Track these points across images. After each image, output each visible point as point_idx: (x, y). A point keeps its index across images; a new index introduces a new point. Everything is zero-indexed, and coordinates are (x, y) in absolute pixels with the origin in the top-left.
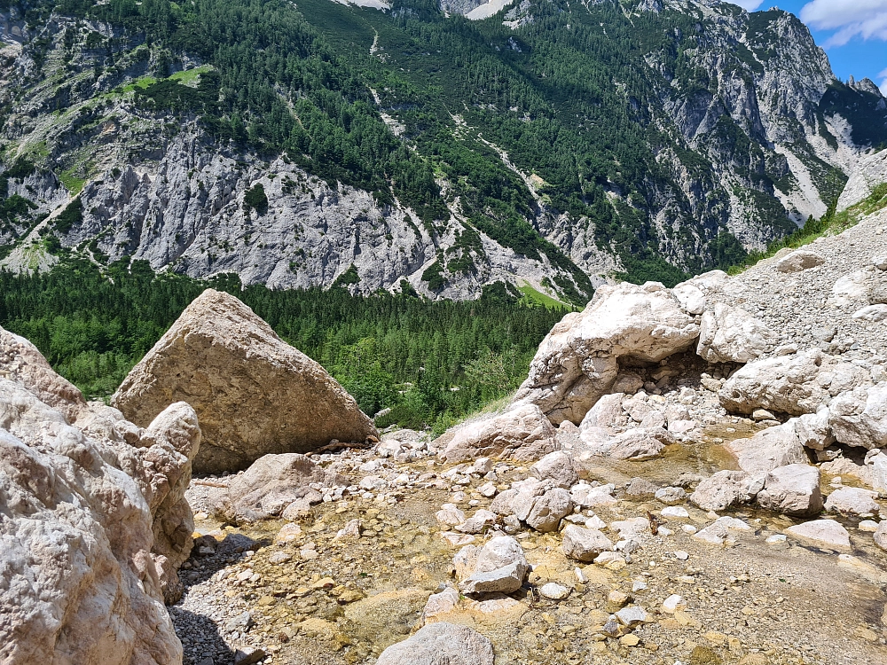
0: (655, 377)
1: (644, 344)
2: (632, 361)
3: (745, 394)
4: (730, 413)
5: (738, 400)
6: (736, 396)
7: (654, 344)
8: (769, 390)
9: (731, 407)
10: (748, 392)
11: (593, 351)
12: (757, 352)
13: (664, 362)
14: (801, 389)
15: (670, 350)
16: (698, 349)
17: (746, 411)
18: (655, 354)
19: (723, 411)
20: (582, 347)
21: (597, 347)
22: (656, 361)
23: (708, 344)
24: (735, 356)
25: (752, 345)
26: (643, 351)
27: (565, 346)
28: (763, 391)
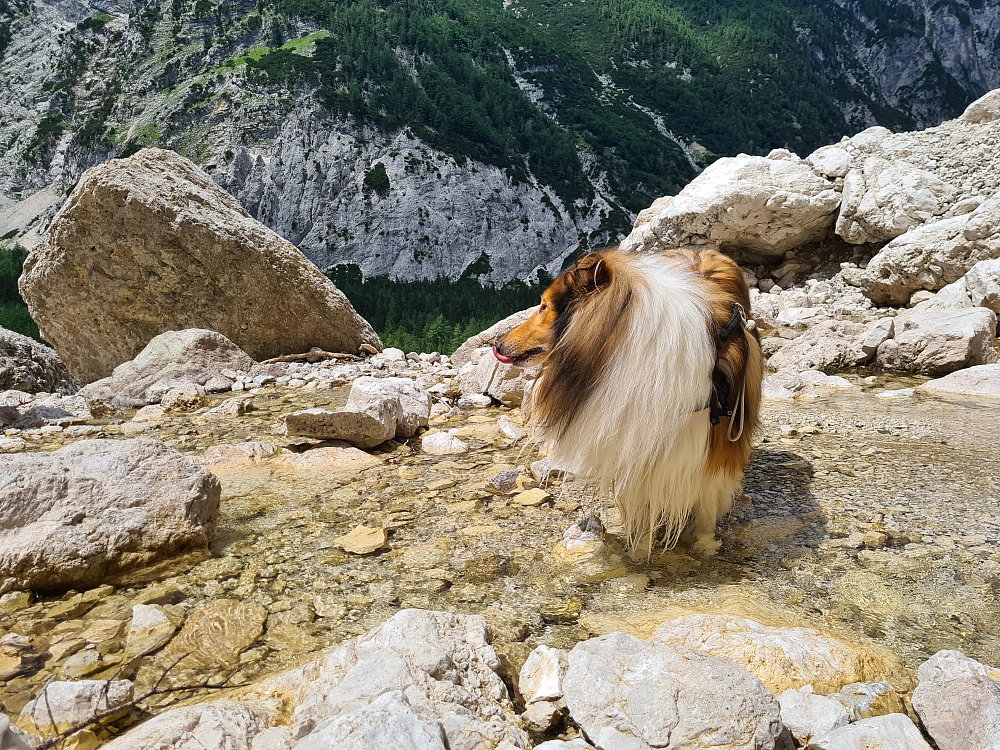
0: (776, 273)
1: (756, 221)
2: (744, 255)
3: (899, 269)
4: (877, 304)
5: (887, 281)
6: (886, 274)
7: (772, 221)
8: (937, 256)
9: (879, 295)
10: (903, 264)
11: (684, 236)
12: (923, 215)
13: (790, 254)
14: (984, 247)
15: (797, 231)
16: (838, 224)
17: (901, 298)
18: (774, 238)
19: (868, 302)
20: (669, 231)
21: (689, 228)
22: (778, 252)
23: (851, 215)
24: (889, 224)
25: (916, 204)
26: (757, 235)
27: (649, 234)
28: (925, 261)
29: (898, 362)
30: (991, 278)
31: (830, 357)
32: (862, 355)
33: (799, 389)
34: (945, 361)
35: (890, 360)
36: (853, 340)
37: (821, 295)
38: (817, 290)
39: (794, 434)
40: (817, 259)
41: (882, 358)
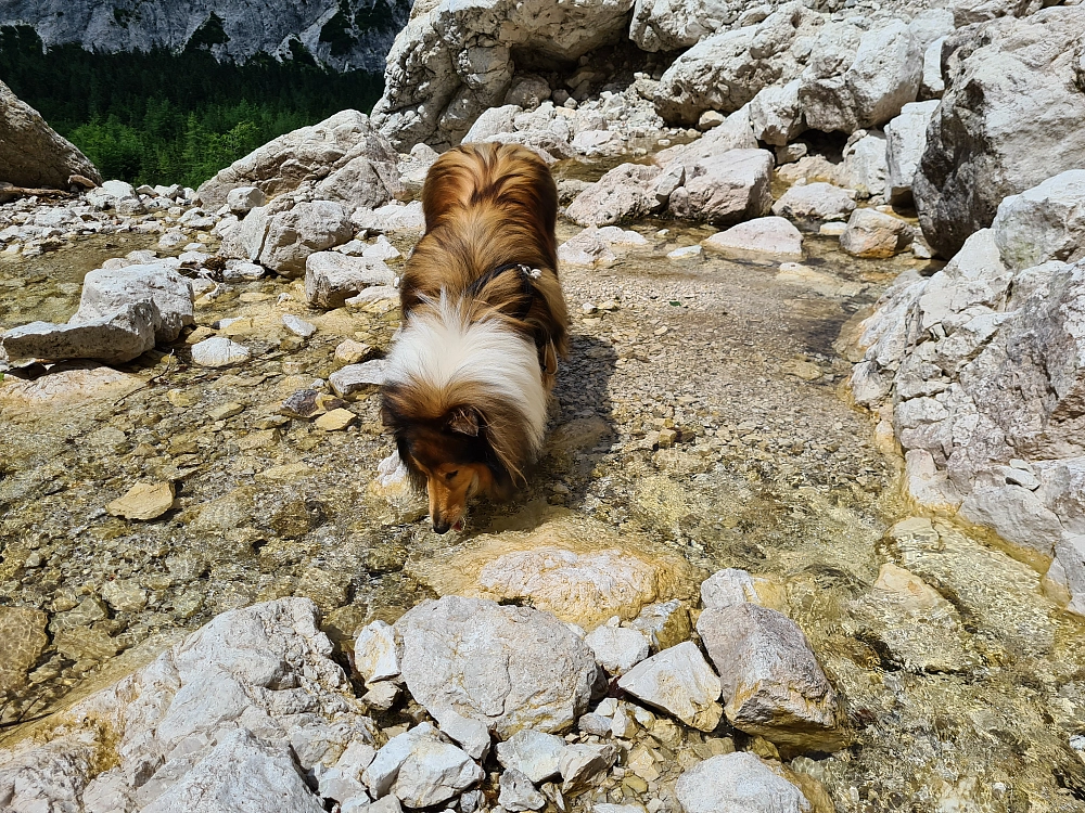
0: (570, 83)
1: (548, 20)
2: (536, 59)
3: (690, 86)
4: (669, 124)
5: (679, 100)
6: (677, 92)
7: (565, 21)
8: (725, 75)
9: (670, 114)
10: (694, 81)
11: (470, 35)
12: (714, 23)
13: (584, 60)
14: (768, 67)
15: (591, 34)
16: (632, 28)
17: (691, 117)
18: (568, 41)
19: (660, 122)
20: (453, 28)
21: (475, 26)
22: (572, 57)
23: (645, 18)
24: (682, 32)
25: (708, 11)
26: (549, 37)
27: (429, 30)
28: (714, 78)
29: (687, 211)
30: (771, 109)
31: (626, 206)
32: (655, 203)
33: (598, 252)
34: (729, 210)
35: (681, 209)
36: (647, 186)
37: (616, 110)
38: (612, 104)
39: (595, 311)
40: (611, 66)
41: (674, 206)
